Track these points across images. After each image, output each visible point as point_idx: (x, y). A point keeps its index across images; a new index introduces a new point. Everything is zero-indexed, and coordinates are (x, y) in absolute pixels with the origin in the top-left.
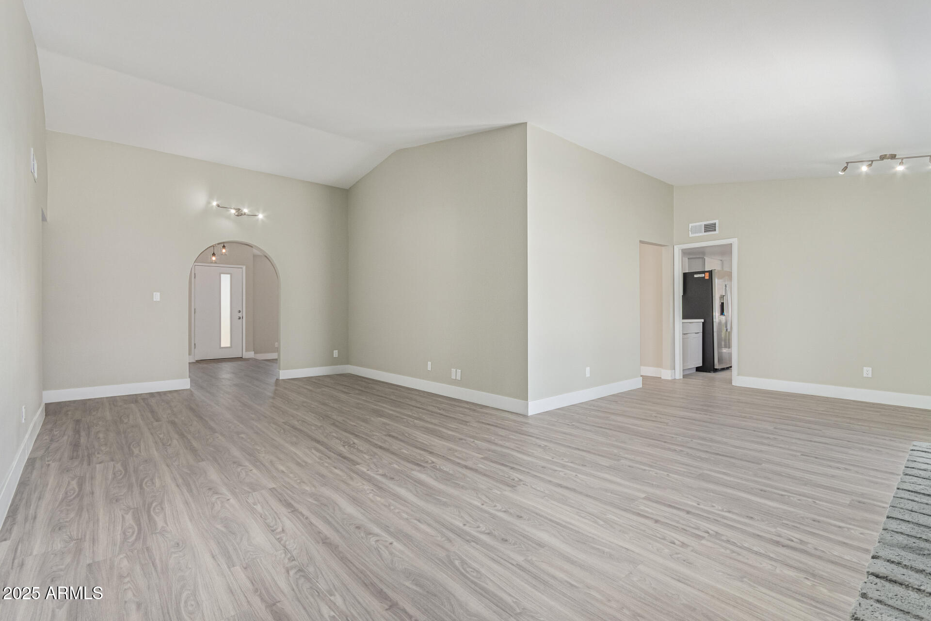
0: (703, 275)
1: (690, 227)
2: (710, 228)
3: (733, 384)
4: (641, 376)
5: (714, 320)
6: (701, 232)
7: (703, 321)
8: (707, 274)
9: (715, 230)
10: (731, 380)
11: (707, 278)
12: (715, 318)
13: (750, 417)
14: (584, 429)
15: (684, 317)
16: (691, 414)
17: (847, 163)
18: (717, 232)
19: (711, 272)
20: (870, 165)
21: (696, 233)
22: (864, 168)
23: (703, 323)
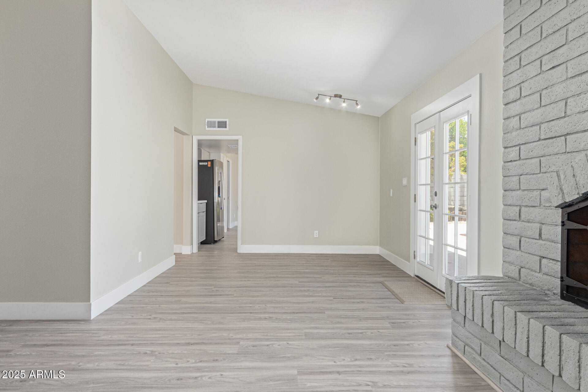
0: (206, 164)
1: (206, 122)
2: (223, 125)
3: (238, 252)
4: (175, 254)
5: (215, 201)
6: (215, 127)
7: (206, 202)
8: (209, 163)
9: (226, 127)
10: (236, 249)
11: (209, 166)
12: (215, 199)
13: (277, 276)
14: (171, 320)
15: (199, 199)
16: (241, 283)
17: (319, 94)
18: (227, 129)
19: (212, 161)
20: (330, 99)
21: (211, 127)
22: (328, 100)
23: (207, 203)
